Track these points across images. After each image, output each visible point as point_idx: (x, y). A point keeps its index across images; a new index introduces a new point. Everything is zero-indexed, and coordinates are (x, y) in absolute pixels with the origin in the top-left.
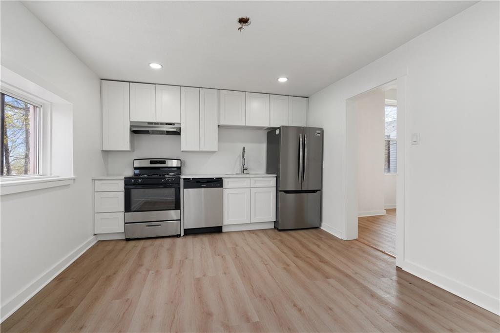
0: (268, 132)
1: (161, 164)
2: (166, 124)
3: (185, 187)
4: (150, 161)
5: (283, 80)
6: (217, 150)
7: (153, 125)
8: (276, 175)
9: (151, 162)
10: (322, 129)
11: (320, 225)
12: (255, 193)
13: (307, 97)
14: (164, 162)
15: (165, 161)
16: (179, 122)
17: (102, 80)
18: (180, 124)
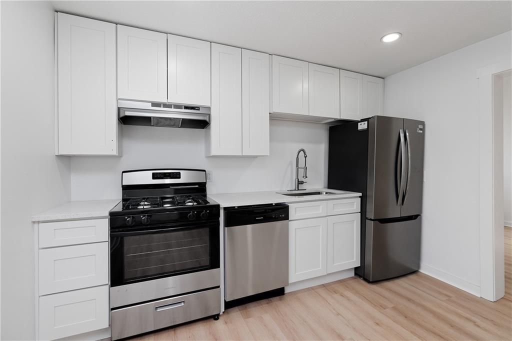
0: (330, 127)
1: (171, 178)
2: (186, 108)
3: (228, 224)
4: (153, 174)
5: (391, 38)
6: (269, 155)
7: (162, 109)
8: (360, 194)
9: (155, 176)
10: (424, 122)
11: (419, 267)
12: (334, 224)
13: (383, 78)
14: (177, 176)
15: (180, 173)
16: (208, 105)
17: (57, 12)
18: (209, 108)
